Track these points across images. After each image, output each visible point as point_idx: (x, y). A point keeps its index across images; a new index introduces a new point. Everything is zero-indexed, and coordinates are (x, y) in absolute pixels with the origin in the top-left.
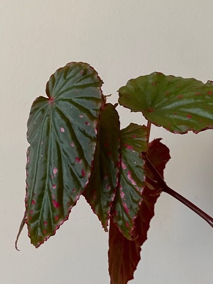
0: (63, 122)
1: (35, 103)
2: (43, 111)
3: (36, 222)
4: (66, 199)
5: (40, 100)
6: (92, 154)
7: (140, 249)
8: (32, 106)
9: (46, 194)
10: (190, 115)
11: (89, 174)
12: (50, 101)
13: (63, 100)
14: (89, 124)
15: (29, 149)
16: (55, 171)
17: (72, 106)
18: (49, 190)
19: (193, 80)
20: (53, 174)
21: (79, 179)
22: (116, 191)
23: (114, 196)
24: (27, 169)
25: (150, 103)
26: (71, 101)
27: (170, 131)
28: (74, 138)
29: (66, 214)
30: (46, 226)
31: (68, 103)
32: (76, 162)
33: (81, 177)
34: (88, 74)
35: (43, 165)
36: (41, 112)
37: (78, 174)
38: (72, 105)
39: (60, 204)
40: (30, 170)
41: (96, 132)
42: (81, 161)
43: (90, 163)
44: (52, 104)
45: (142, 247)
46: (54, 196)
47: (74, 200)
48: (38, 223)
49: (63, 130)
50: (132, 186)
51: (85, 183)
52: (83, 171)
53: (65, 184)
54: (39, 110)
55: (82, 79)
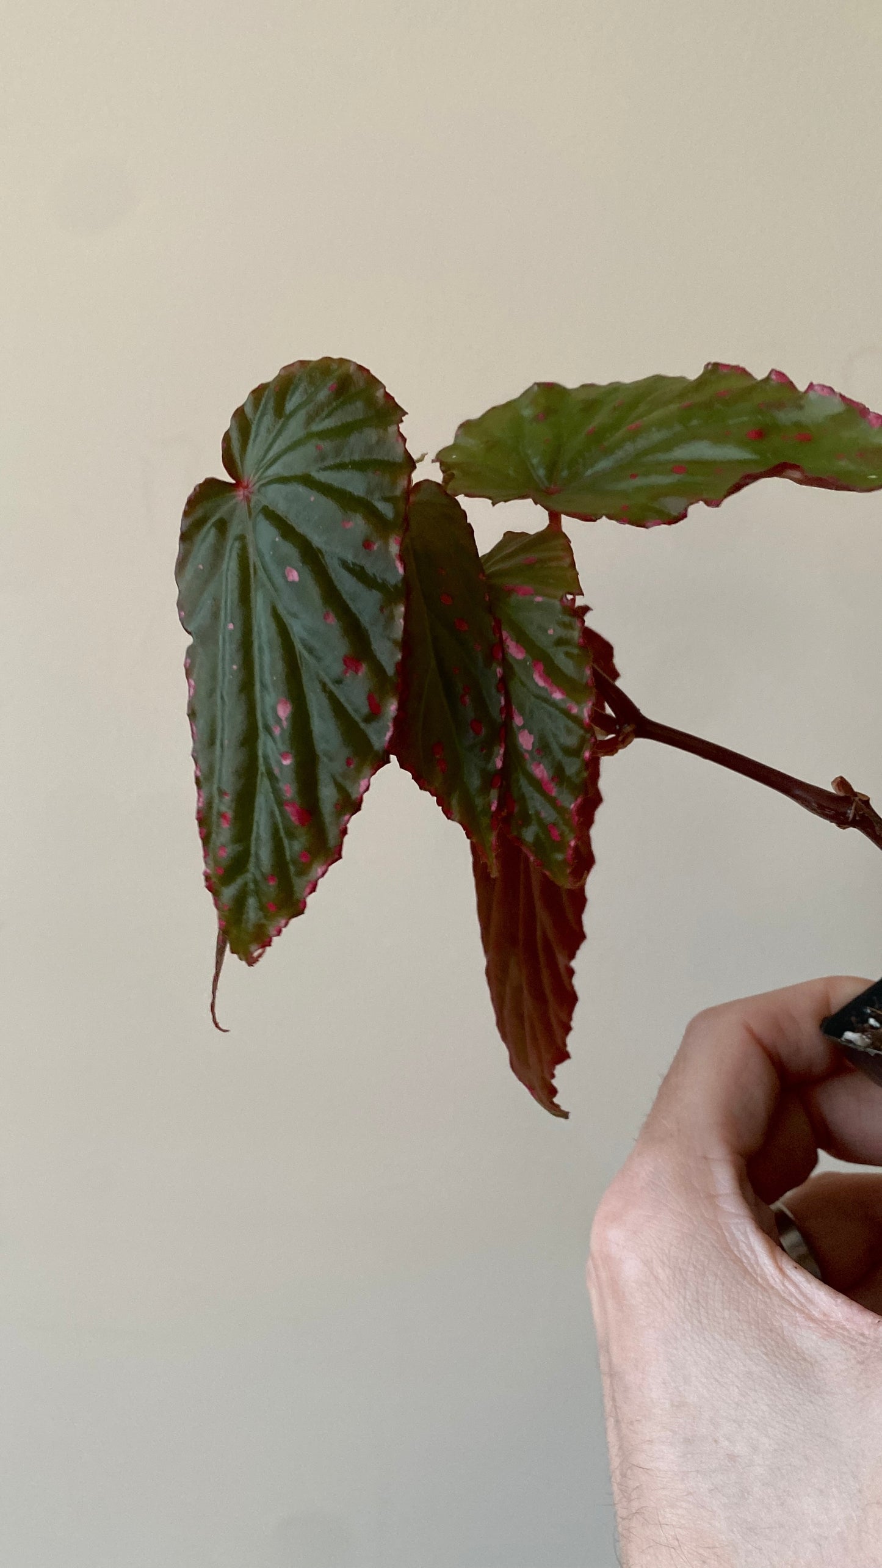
0: (289, 550)
1: (193, 502)
2: (222, 526)
3: (240, 881)
4: (327, 794)
5: (208, 490)
6: (395, 642)
7: (571, 972)
8: (186, 514)
9: (263, 785)
10: (679, 467)
11: (392, 707)
12: (241, 493)
13: (283, 480)
14: (375, 547)
15: (191, 652)
16: (284, 711)
17: (313, 497)
18: (270, 775)
19: (658, 379)
20: (278, 720)
21: (362, 725)
22: (505, 733)
23: (502, 751)
24: (192, 715)
25: (541, 472)
26: (307, 481)
27: (632, 524)
28: (332, 596)
29: (332, 842)
30: (271, 888)
31: (301, 489)
32: (346, 672)
33: (368, 719)
34: (353, 390)
35: (243, 697)
36: (213, 531)
37: (356, 711)
38: (315, 493)
39: (310, 812)
40: (201, 722)
41: (401, 571)
42: (364, 668)
43: (390, 670)
44: (247, 499)
45: (574, 964)
46: (289, 789)
47: (355, 796)
48: (246, 884)
49: (294, 576)
50: (554, 704)
51: (382, 734)
52: (370, 698)
53: (320, 746)
54: (209, 524)
55: (335, 409)
